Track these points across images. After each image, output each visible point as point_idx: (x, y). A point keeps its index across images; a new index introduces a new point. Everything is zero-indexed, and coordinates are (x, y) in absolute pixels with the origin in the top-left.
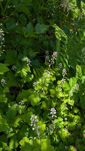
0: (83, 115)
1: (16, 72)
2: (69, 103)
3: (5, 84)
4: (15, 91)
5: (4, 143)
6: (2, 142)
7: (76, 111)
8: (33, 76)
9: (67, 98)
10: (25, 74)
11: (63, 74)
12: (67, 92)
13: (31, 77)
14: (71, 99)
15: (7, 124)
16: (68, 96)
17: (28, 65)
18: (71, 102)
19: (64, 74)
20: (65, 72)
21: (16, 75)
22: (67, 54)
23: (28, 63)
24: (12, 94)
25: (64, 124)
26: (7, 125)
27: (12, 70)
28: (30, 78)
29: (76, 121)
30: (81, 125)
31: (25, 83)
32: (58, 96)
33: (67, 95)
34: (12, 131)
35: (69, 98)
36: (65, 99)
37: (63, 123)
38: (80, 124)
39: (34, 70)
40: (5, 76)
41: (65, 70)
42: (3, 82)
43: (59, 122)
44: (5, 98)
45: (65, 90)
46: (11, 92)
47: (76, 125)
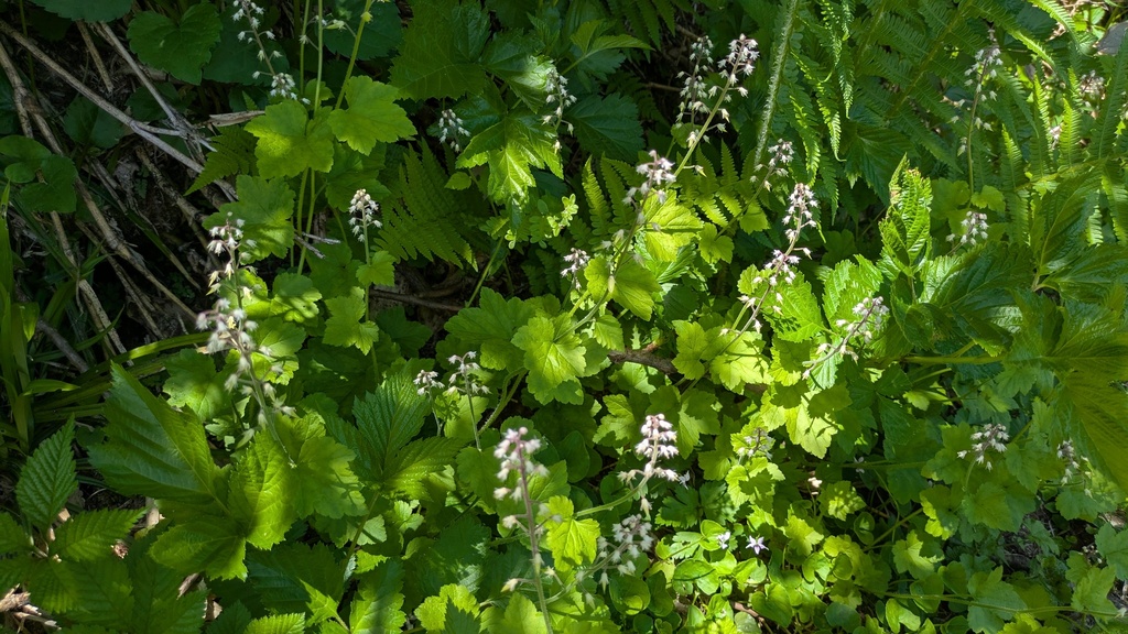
0: (887, 545)
1: (457, 154)
2: (798, 439)
3: (372, 228)
4: (439, 300)
5: (317, 596)
6: (308, 587)
7: (837, 507)
8: (571, 208)
9: (788, 396)
10: (518, 179)
11: (787, 220)
12: (797, 355)
13: (558, 210)
14: (814, 412)
15: (351, 478)
16: (802, 386)
17: (547, 119)
18: (814, 433)
19: (791, 225)
20: (809, 208)
21: (457, 183)
22: (847, 79)
23: (554, 106)
24: (414, 314)
25: (737, 570)
26: (347, 486)
27: (434, 142)
28: (551, 221)
29: (824, 572)
30: (858, 608)
31: (512, 245)
32: (729, 376)
33: (793, 378)
34: (382, 537)
35: (805, 404)
36: (777, 402)
37: (728, 564)
38: (854, 602)
39: (588, 166)
40: (384, 178)
41: (810, 195)
42: (359, 214)
43: (707, 554)
44: (362, 321)
45: (780, 335)
46: (414, 299)
47: (826, 599)
